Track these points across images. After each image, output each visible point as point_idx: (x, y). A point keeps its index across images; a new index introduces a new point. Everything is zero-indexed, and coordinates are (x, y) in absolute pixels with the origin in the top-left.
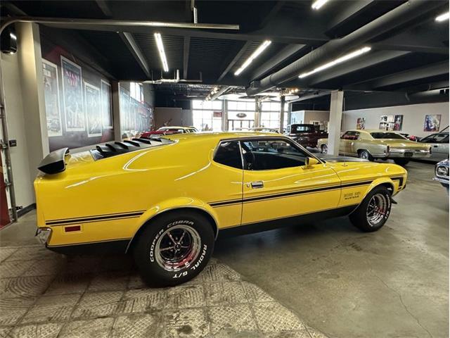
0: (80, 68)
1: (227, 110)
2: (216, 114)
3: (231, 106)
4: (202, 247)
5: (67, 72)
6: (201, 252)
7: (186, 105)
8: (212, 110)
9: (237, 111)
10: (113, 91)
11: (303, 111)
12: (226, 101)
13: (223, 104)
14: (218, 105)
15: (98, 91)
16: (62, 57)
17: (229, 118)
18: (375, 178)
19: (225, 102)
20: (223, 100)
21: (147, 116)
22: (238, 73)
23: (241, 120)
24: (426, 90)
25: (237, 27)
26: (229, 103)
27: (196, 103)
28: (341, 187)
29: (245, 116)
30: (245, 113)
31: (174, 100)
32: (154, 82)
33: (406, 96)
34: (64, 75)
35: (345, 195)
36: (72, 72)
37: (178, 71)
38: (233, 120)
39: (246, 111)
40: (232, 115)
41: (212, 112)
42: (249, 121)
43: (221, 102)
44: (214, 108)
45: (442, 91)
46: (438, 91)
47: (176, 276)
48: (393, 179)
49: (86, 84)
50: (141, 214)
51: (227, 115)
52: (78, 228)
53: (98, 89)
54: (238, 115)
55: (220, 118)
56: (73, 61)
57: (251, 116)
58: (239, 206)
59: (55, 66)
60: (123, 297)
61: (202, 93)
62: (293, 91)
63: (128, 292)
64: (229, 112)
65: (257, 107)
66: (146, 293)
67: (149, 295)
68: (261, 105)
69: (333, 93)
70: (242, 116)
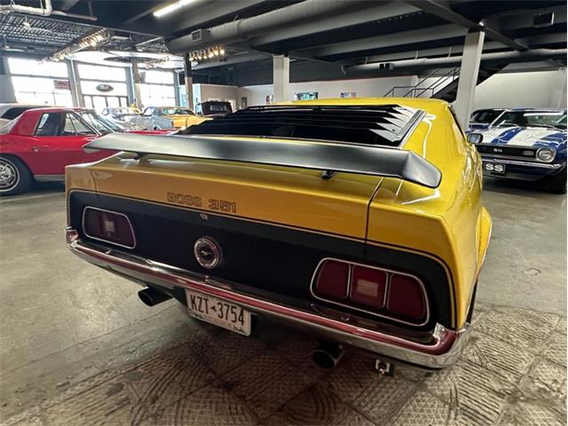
1: (79, 79)
2: (60, 84)
3: (83, 71)
8: (51, 77)
9: (96, 80)
11: (199, 85)
12: (75, 62)
13: (70, 68)
17: (84, 92)
19: (73, 64)
20: (66, 61)
22: (160, 13)
23: (105, 96)
24: (363, 63)
29: (110, 89)
30: (110, 84)
33: (342, 69)
38: (92, 96)
39: (112, 81)
40: (88, 88)
41: (51, 82)
42: (119, 97)
43: (65, 65)
44: (53, 75)
45: (382, 65)
46: (378, 64)
51: (79, 87)
54: (99, 88)
55: (69, 91)
57: (121, 89)
60: (442, 398)
61: (31, 46)
62: (216, 53)
63: (429, 387)
64: (82, 82)
65: (136, 75)
66: (452, 375)
67: (459, 375)
68: (144, 74)
69: (277, 59)
70: (105, 88)
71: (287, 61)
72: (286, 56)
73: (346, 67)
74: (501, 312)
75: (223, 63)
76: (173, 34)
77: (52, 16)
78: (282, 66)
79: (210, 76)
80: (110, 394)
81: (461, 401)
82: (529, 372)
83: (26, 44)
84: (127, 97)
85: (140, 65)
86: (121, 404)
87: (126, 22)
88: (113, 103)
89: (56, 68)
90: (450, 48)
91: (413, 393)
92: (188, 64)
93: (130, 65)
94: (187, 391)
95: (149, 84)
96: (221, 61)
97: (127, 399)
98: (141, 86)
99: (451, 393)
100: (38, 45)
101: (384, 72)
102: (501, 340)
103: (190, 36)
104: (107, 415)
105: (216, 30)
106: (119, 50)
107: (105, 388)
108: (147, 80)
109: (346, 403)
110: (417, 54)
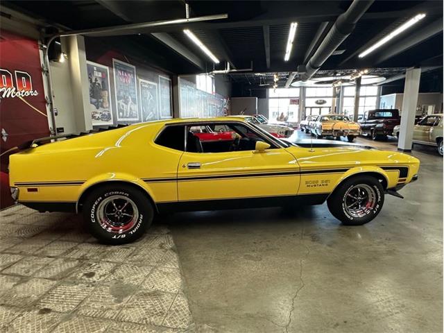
0: (134, 67)
1: (305, 97)
2: (293, 101)
3: (309, 92)
4: (140, 216)
5: (119, 72)
6: (139, 220)
7: (262, 94)
8: (289, 98)
9: (316, 97)
10: (173, 85)
11: (395, 94)
12: (304, 87)
13: (301, 92)
14: (295, 93)
15: (155, 86)
16: (114, 60)
17: (306, 106)
18: (353, 166)
19: (303, 89)
20: (300, 87)
21: (219, 106)
22: (287, 58)
23: (320, 108)
25: (225, 16)
26: (307, 89)
27: (271, 92)
28: (300, 173)
29: (324, 102)
30: (324, 99)
31: (250, 90)
32: (207, 74)
34: (116, 75)
35: (307, 182)
36: (124, 71)
38: (311, 108)
39: (325, 97)
40: (310, 102)
41: (289, 100)
42: (330, 107)
43: (299, 89)
44: (290, 96)
47: (115, 237)
48: (384, 168)
49: (140, 80)
50: (82, 183)
51: (304, 102)
52: (36, 190)
53: (155, 84)
54: (317, 102)
55: (297, 105)
56: (126, 62)
58: (174, 184)
59: (107, 68)
64: (306, 99)
65: (334, 92)
70: (321, 102)
71: (419, 72)
78: (411, 77)
93: (332, 85)
95: (346, 97)
108: (345, 95)
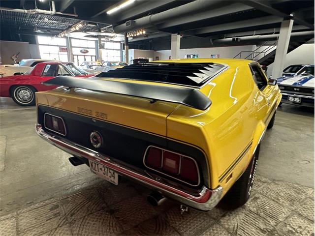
1: (72, 47)
2: (62, 49)
3: (74, 43)
7: (33, 41)
8: (58, 46)
9: (80, 47)
11: (133, 50)
13: (67, 41)
17: (74, 54)
19: (69, 39)
20: (67, 38)
22: (110, 12)
23: (84, 56)
24: (223, 38)
26: (72, 40)
29: (87, 52)
31: (19, 35)
32: (26, 11)
33: (211, 41)
37: (53, 2)
38: (78, 55)
39: (88, 48)
40: (76, 51)
41: (58, 48)
42: (92, 56)
45: (234, 39)
46: (232, 38)
51: (72, 51)
54: (81, 51)
55: (66, 53)
57: (92, 52)
60: (228, 230)
61: (49, 30)
62: (141, 33)
63: (222, 223)
64: (73, 49)
65: (100, 45)
66: (238, 218)
67: (241, 218)
68: (104, 44)
69: (173, 36)
70: (85, 52)
71: (179, 37)
72: (179, 34)
73: (213, 40)
74: (278, 184)
75: (146, 38)
76: (116, 23)
77: (56, 15)
78: (177, 39)
79: (139, 45)
80: (51, 210)
81: (239, 233)
82: (285, 220)
83: (47, 28)
84: (96, 56)
85: (102, 39)
86: (56, 215)
87: (92, 17)
88: (88, 59)
89: (60, 41)
90: (275, 29)
91: (212, 225)
92: (127, 39)
93: (98, 39)
94: (89, 212)
95: (107, 49)
96: (145, 37)
97: (59, 213)
98: (102, 50)
99: (234, 227)
100: (52, 29)
101: (235, 43)
102: (273, 200)
103: (125, 24)
104: (47, 220)
105: (138, 21)
106: (92, 31)
107: (49, 207)
108: (105, 47)
109: (172, 227)
110: (255, 32)
